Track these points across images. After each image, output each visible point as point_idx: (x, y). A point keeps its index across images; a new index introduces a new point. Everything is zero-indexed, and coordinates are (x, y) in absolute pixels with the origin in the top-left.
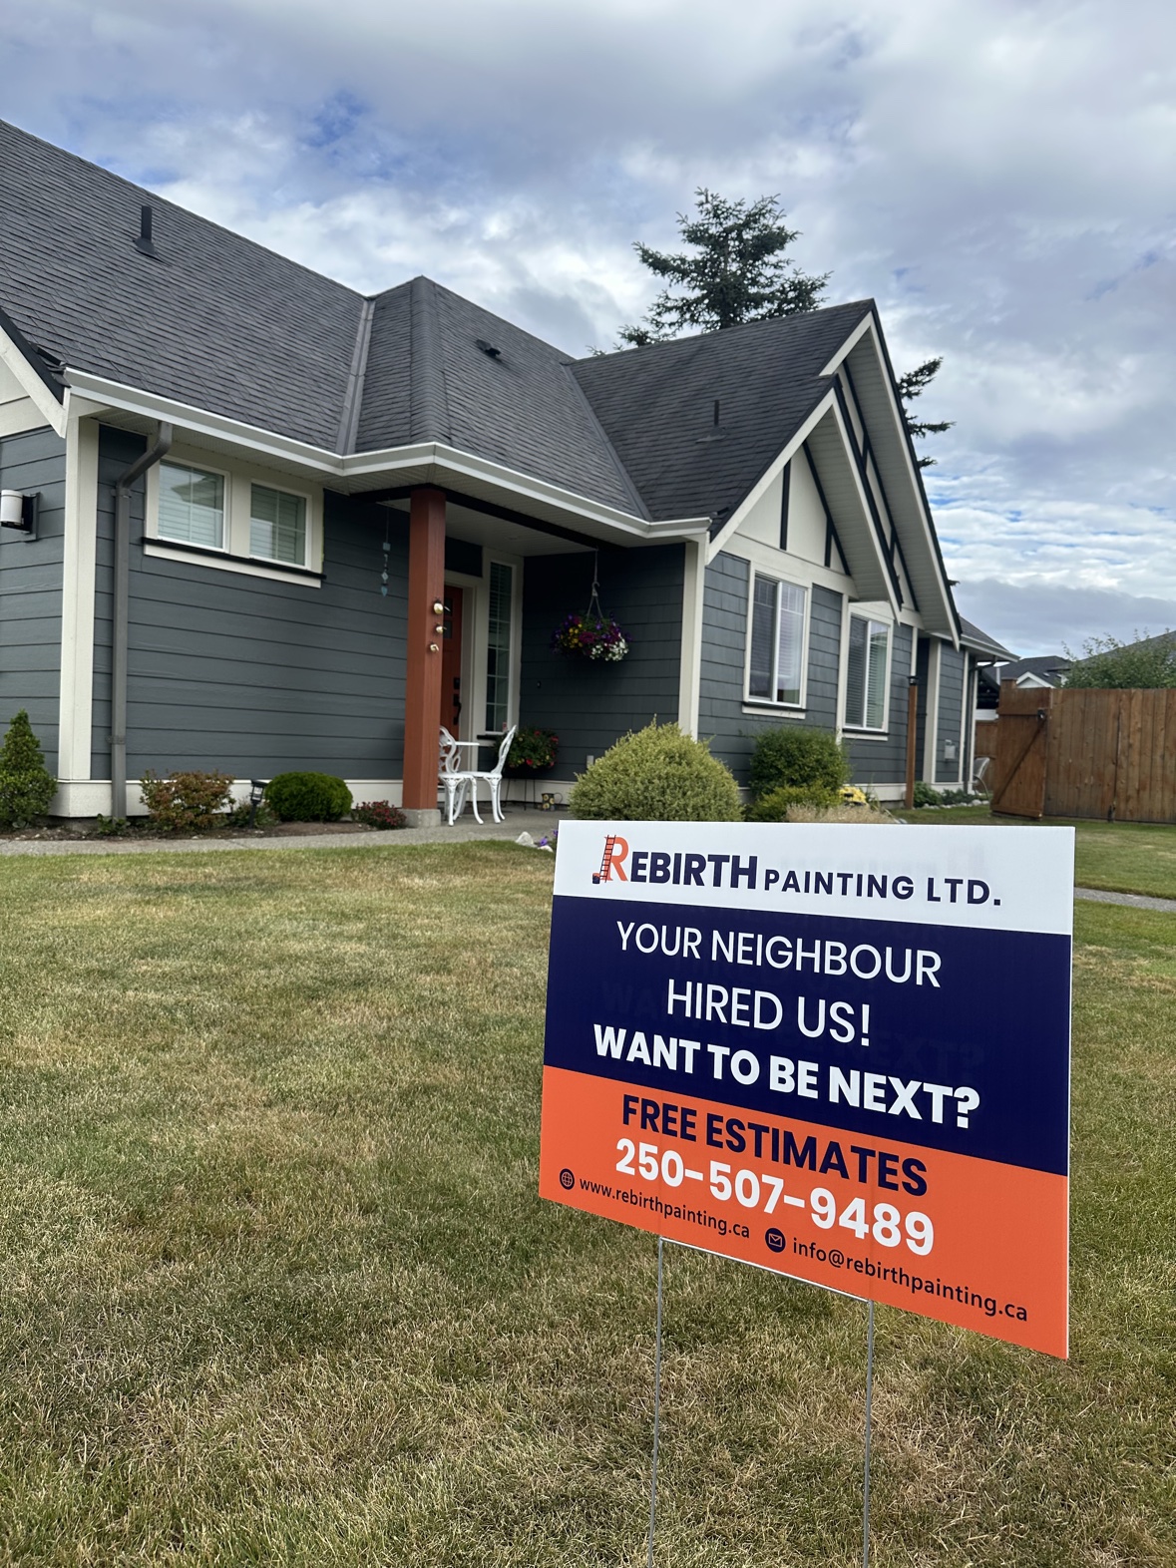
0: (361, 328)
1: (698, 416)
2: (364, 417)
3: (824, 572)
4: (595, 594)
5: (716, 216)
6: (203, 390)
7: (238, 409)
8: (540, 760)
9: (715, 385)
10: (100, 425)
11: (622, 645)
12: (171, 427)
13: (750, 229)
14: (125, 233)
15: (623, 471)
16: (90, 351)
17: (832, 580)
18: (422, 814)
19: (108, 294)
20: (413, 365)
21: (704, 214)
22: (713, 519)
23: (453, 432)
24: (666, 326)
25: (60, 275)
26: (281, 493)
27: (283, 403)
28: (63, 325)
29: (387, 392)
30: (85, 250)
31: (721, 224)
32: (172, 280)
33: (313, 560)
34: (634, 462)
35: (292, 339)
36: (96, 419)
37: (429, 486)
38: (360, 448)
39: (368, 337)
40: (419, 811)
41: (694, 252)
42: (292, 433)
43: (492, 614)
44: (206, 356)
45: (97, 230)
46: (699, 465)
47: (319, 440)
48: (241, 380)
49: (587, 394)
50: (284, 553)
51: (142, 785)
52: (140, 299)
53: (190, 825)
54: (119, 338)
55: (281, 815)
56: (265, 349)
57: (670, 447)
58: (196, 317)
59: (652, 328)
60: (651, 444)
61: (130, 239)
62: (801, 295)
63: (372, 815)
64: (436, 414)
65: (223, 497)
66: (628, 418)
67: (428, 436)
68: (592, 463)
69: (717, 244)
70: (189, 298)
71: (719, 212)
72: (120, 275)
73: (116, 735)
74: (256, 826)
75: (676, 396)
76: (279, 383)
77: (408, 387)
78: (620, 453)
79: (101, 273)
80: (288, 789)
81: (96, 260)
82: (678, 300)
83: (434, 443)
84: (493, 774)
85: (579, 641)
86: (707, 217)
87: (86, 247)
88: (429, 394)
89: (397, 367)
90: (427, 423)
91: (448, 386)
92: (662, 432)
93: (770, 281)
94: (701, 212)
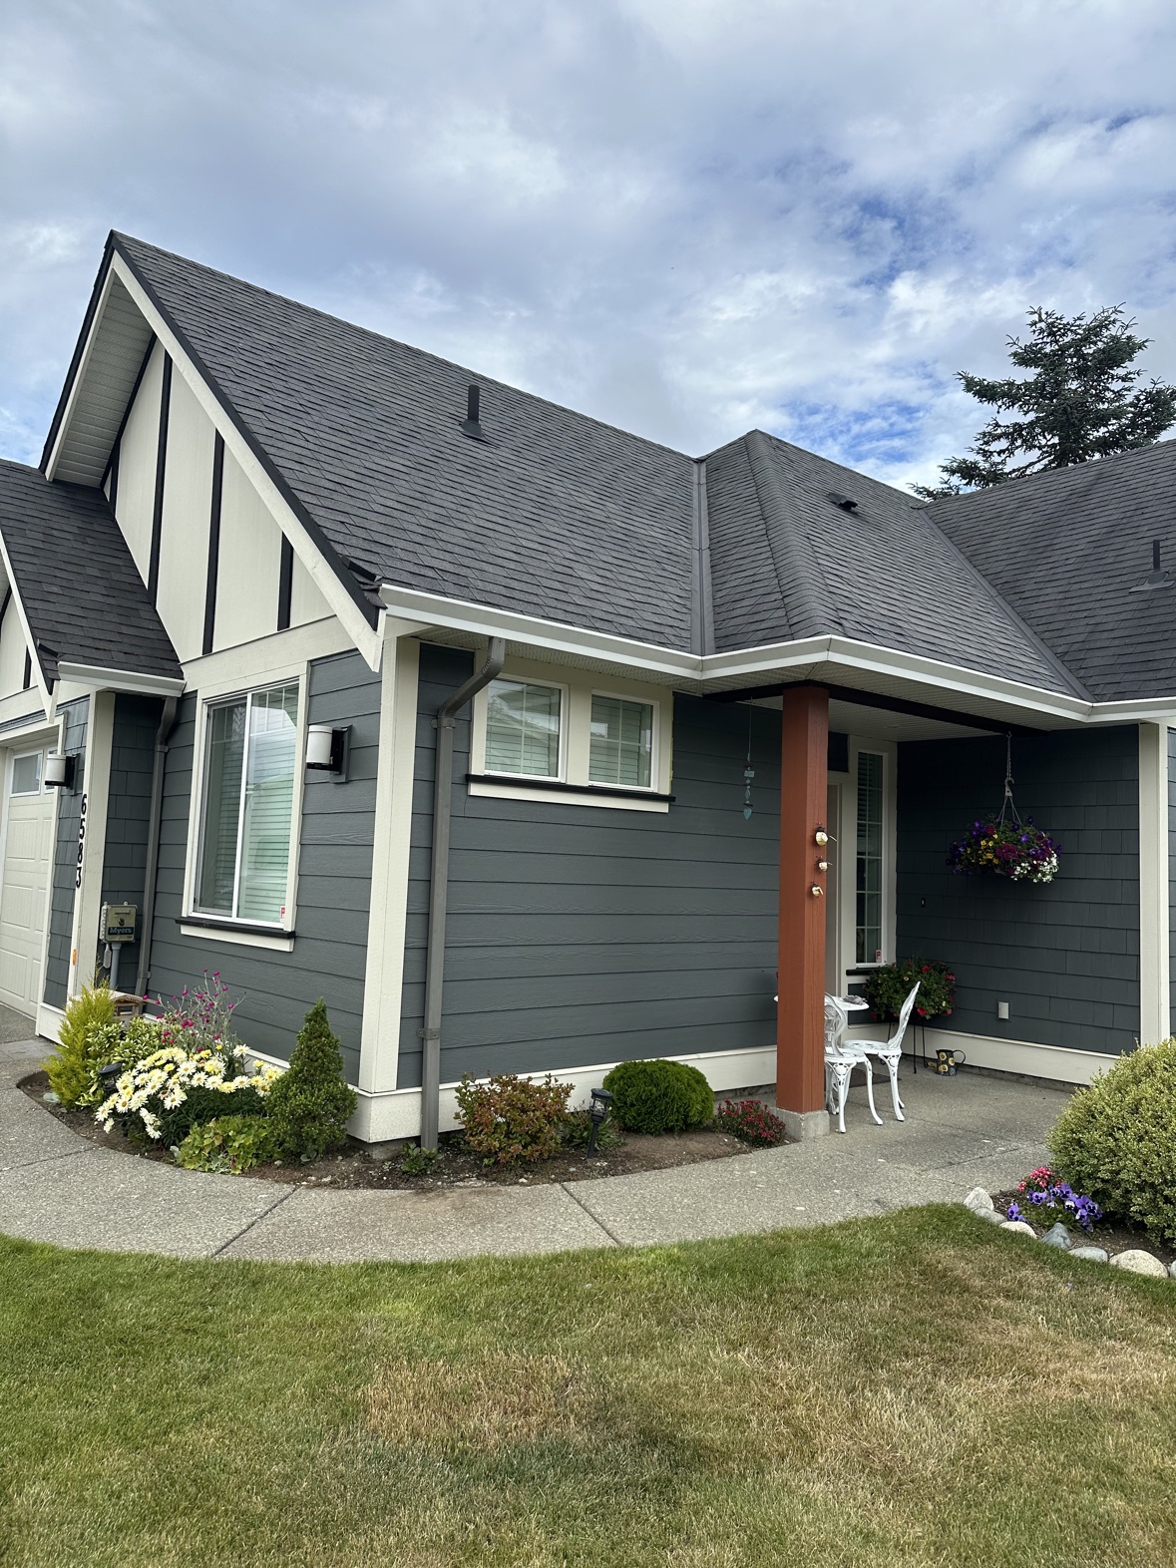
0: (695, 494)
2: (719, 602)
4: (1009, 794)
5: (1052, 334)
7: (579, 610)
8: (934, 1008)
10: (421, 643)
11: (1054, 861)
12: (504, 642)
13: (1090, 343)
14: (452, 416)
15: (1029, 632)
16: (411, 557)
18: (807, 1119)
19: (432, 486)
20: (770, 532)
21: (1037, 333)
23: (842, 614)
24: (995, 454)
25: (380, 469)
26: (625, 701)
27: (626, 595)
28: (381, 528)
29: (743, 568)
30: (409, 438)
31: (1057, 342)
32: (500, 463)
33: (660, 781)
35: (627, 515)
36: (418, 637)
37: (808, 683)
38: (722, 643)
39: (704, 503)
40: (802, 1116)
41: (1030, 374)
42: (641, 633)
43: (861, 816)
44: (541, 548)
45: (423, 416)
46: (1143, 622)
47: (673, 639)
48: (580, 573)
49: (953, 539)
50: (626, 775)
51: (458, 1090)
52: (467, 488)
53: (516, 1160)
54: (444, 537)
55: (626, 1125)
56: (602, 531)
57: (1091, 599)
58: (526, 502)
59: (980, 458)
60: (1061, 596)
61: (456, 423)
62: (1159, 406)
63: (740, 1124)
64: (816, 594)
65: (559, 716)
66: (1018, 566)
67: (819, 628)
68: (991, 626)
69: (1052, 363)
70: (519, 481)
71: (1055, 329)
72: (446, 463)
73: (430, 1027)
74: (596, 1150)
75: (1080, 536)
76: (621, 570)
77: (770, 561)
78: (1018, 609)
79: (426, 463)
80: (634, 1090)
81: (421, 448)
82: (1008, 427)
83: (828, 636)
84: (891, 1051)
85: (995, 856)
86: (1041, 336)
87: (409, 435)
88: (801, 568)
89: (749, 536)
90: (807, 607)
91: (818, 555)
92: (1072, 581)
93: (1119, 395)
94: (1034, 331)
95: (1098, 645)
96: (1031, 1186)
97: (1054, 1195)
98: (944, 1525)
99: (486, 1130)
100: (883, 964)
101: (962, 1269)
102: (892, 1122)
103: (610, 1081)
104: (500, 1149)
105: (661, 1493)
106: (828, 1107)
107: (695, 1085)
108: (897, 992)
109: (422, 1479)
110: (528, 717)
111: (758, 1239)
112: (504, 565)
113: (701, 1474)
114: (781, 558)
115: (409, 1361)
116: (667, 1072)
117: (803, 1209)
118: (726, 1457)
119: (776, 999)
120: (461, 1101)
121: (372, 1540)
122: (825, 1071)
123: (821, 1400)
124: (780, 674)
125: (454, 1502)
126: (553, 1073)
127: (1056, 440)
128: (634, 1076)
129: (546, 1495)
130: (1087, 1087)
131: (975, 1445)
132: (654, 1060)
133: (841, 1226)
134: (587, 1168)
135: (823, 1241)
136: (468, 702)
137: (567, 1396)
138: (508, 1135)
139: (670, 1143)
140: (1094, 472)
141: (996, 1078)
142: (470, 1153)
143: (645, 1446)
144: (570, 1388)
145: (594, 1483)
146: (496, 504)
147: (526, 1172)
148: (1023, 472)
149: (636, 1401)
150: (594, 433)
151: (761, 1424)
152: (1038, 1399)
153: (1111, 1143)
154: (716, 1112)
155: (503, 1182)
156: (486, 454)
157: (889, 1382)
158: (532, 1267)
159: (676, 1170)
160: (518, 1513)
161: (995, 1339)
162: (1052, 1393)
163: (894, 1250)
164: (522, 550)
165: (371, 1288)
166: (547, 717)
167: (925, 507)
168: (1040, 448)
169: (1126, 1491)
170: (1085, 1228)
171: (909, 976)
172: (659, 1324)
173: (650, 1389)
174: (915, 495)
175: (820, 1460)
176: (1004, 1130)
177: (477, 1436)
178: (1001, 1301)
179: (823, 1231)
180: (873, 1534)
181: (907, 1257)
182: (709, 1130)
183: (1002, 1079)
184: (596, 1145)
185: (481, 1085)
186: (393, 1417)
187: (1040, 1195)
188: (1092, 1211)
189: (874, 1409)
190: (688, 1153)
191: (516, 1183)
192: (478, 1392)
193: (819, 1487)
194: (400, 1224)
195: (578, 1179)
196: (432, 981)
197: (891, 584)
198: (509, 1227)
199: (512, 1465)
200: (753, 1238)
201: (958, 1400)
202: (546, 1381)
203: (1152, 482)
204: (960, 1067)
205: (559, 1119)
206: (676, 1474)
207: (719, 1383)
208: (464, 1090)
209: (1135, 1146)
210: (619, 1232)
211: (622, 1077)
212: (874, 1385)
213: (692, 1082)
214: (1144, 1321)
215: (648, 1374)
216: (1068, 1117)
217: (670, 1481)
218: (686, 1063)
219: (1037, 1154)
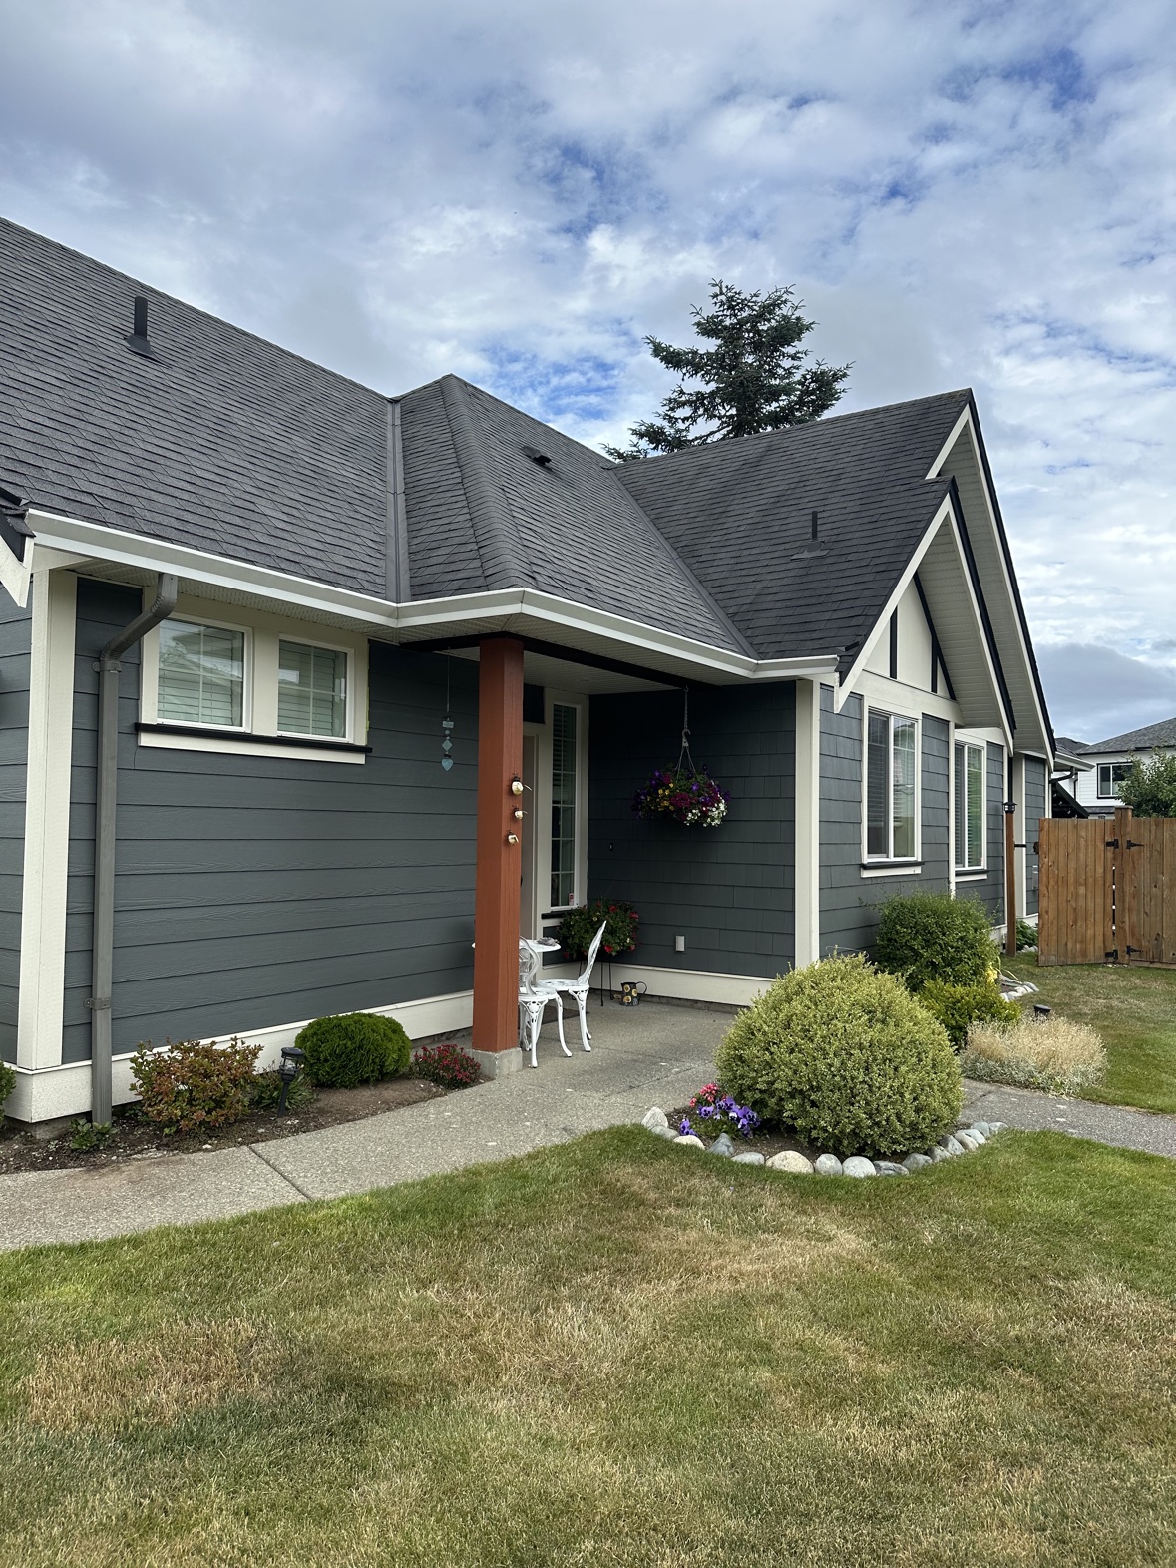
0: (389, 435)
1: (784, 527)
2: (414, 548)
3: (931, 698)
4: (686, 744)
5: (732, 308)
6: (217, 526)
7: (263, 549)
8: (620, 944)
9: (797, 490)
10: (78, 577)
11: (723, 806)
12: (175, 581)
13: (765, 320)
14: (115, 329)
15: (705, 594)
16: (64, 480)
17: (939, 708)
18: (501, 1058)
19: (92, 403)
20: (465, 481)
21: (718, 305)
22: (840, 657)
23: (535, 568)
25: (27, 380)
26: (316, 648)
27: (316, 536)
28: (28, 447)
29: (439, 515)
30: (63, 349)
31: (736, 316)
32: (172, 385)
33: (356, 731)
34: (717, 583)
35: (316, 451)
36: (73, 570)
37: (504, 635)
38: (418, 591)
39: (399, 445)
40: (496, 1055)
41: (709, 345)
42: (332, 577)
43: (556, 766)
44: (218, 479)
45: (81, 326)
46: (802, 587)
47: (366, 584)
48: (263, 508)
49: (640, 501)
50: (319, 725)
51: (132, 1060)
52: (133, 408)
53: (200, 1126)
54: (104, 460)
55: (319, 1081)
56: (288, 466)
57: (758, 564)
58: (202, 428)
59: (666, 423)
60: (733, 560)
61: (121, 337)
62: (822, 386)
63: (436, 1068)
64: (510, 546)
65: (243, 661)
66: (696, 530)
67: (514, 580)
68: (671, 587)
69: (731, 336)
70: (193, 405)
71: (734, 304)
72: (108, 380)
73: (99, 996)
74: (287, 1109)
75: (751, 504)
76: (310, 509)
77: (466, 510)
78: (696, 572)
79: (83, 377)
80: (328, 1045)
81: (78, 361)
82: (692, 395)
83: (521, 589)
84: (580, 987)
85: (671, 804)
86: (722, 309)
87: (65, 346)
88: (496, 520)
89: (445, 483)
90: (501, 558)
91: (512, 507)
92: (743, 547)
93: (789, 373)
94: (716, 303)
95: (764, 607)
96: (701, 1102)
97: (720, 1108)
98: (616, 1420)
99: (165, 1099)
100: (575, 906)
101: (639, 1184)
102: (580, 1053)
103: (302, 1039)
104: (182, 1117)
105: (348, 1435)
106: (521, 1045)
107: (391, 1035)
108: (587, 931)
109: (92, 1463)
110: (208, 662)
111: (450, 1178)
112: (176, 495)
113: (388, 1410)
114: (476, 508)
115: (77, 1345)
116: (363, 1024)
117: (495, 1144)
118: (413, 1390)
119: (473, 945)
120: (137, 1072)
121: (32, 1535)
122: (519, 1011)
123: (506, 1323)
124: (476, 625)
125: (127, 1480)
126: (239, 1036)
127: (734, 411)
128: (328, 1032)
129: (228, 1456)
130: (748, 1008)
131: (645, 1344)
132: (350, 1014)
133: (530, 1157)
134: (277, 1127)
135: (512, 1173)
136: (136, 643)
137: (252, 1356)
138: (190, 1102)
139: (366, 1095)
140: (764, 443)
141: (674, 1006)
142: (148, 1124)
143: (331, 1392)
144: (255, 1347)
145: (279, 1437)
146: (166, 429)
147: (211, 1138)
148: (706, 440)
149: (324, 1350)
150: (279, 362)
151: (448, 1354)
152: (701, 1294)
153: (767, 1057)
154: (412, 1059)
155: (186, 1151)
156: (156, 373)
157: (570, 1297)
158: (216, 1232)
159: (371, 1120)
160: (197, 1479)
161: (666, 1245)
162: (713, 1287)
163: (578, 1173)
164: (198, 481)
165: (33, 1275)
166: (230, 662)
167: (613, 468)
168: (720, 418)
169: (772, 1363)
170: (746, 1135)
171: (598, 916)
172: (348, 1272)
173: (339, 1338)
174: (607, 456)
175: (504, 1380)
176: (678, 1052)
177: (153, 1410)
178: (672, 1210)
179: (513, 1163)
180: (552, 1439)
181: (590, 1177)
182: (406, 1077)
183: (678, 1006)
184: (287, 1104)
185: (159, 1054)
186: (58, 1405)
187: (708, 1109)
188: (752, 1120)
189: (555, 1325)
190: (383, 1103)
191: (200, 1150)
192: (155, 1366)
193: (502, 1403)
194: (68, 1204)
195: (268, 1140)
196: (100, 948)
197: (583, 542)
198: (192, 1194)
199: (191, 1433)
200: (445, 1177)
201: (631, 1306)
202: (230, 1344)
203: (813, 456)
204: (643, 998)
205: (246, 1081)
206: (364, 1414)
207: (408, 1321)
208: (140, 1060)
209: (787, 1057)
210: (310, 1187)
211: (315, 1034)
212: (556, 1302)
213: (389, 1032)
214: (793, 1213)
215: (335, 1323)
216: (732, 1036)
217: (357, 1422)
218: (383, 1014)
219: (705, 1073)
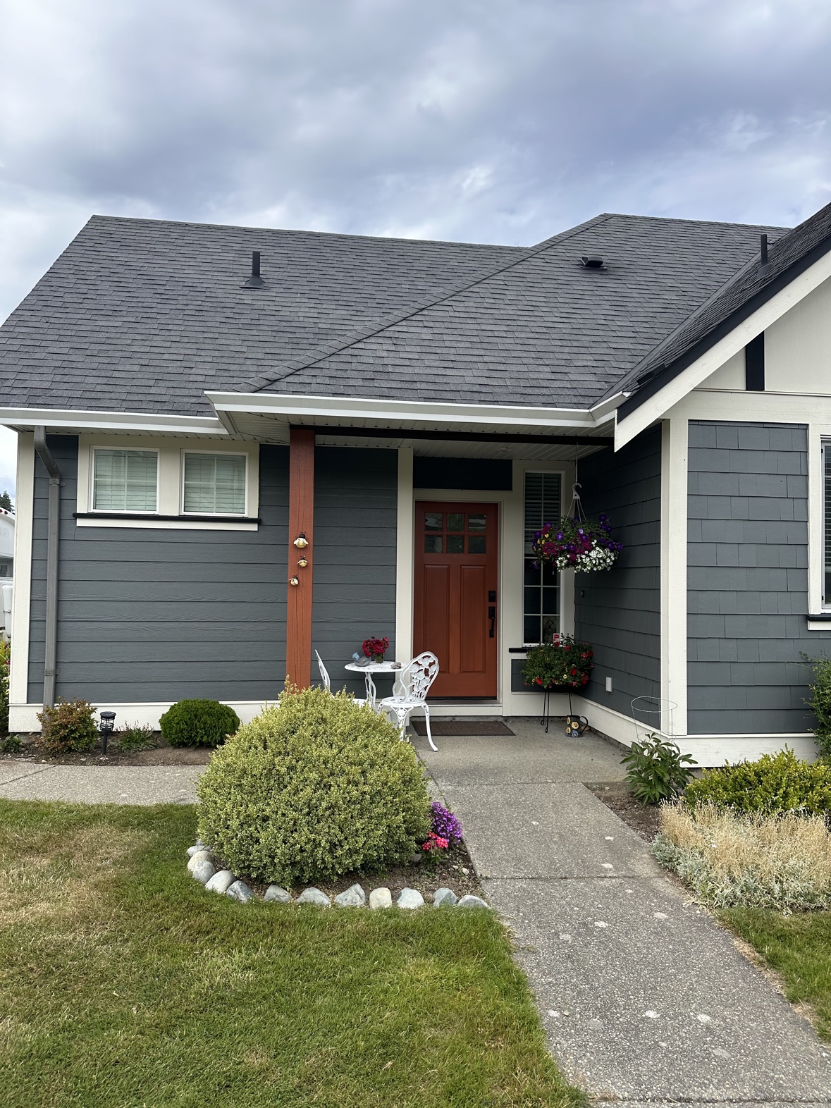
4: (576, 496)
12: (43, 428)
22: (630, 393)
26: (217, 455)
33: (251, 511)
50: (222, 505)
65: (157, 470)
73: (46, 668)
196: (47, 641)
